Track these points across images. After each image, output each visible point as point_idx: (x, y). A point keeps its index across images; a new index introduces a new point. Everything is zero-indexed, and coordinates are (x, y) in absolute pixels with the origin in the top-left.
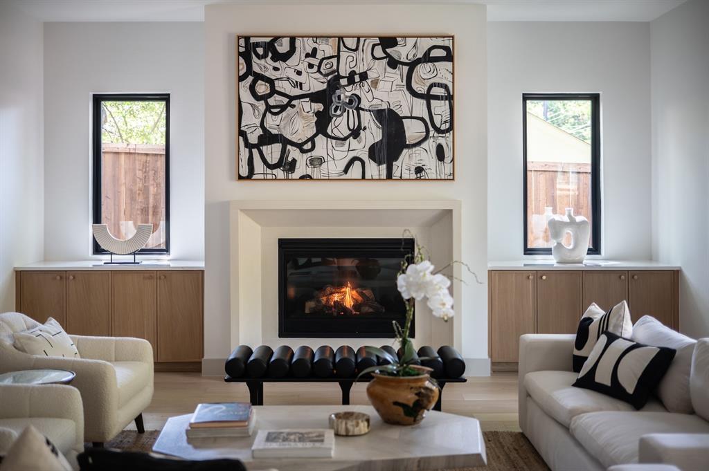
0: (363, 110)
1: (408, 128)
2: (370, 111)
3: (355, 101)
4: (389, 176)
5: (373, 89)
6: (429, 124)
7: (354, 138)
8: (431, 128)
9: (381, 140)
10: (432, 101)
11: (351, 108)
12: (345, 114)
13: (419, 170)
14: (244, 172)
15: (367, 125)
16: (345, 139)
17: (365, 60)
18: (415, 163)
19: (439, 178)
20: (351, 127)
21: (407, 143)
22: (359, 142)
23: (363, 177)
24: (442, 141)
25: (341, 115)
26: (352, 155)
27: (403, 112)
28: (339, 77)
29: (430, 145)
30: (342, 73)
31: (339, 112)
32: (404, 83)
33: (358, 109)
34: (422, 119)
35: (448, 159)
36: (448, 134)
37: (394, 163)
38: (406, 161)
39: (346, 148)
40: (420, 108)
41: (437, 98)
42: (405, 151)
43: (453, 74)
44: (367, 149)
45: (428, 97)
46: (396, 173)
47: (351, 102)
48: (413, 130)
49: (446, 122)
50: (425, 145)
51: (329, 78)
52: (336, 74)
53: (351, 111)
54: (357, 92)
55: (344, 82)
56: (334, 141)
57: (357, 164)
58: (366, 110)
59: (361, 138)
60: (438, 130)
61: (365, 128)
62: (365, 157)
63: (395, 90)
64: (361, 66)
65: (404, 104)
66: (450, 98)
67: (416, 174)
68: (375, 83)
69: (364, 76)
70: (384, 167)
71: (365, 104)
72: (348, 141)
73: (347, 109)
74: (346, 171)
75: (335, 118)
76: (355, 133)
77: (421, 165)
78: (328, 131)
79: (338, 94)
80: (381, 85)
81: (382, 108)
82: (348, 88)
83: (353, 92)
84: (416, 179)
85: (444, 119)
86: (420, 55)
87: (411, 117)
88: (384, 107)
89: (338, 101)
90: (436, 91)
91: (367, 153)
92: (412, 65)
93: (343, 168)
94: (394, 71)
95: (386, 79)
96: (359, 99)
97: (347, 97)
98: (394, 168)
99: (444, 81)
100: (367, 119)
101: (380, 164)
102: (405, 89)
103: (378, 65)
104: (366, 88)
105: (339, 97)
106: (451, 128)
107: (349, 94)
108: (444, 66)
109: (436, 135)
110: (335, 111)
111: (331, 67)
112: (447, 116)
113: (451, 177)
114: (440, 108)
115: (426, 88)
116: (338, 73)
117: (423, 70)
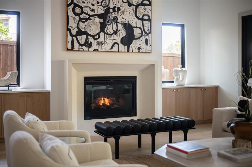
0: (119, 23)
1: (135, 31)
2: (121, 23)
4: (128, 51)
5: (122, 15)
6: (142, 29)
7: (115, 34)
8: (143, 32)
9: (125, 36)
10: (144, 21)
11: (114, 22)
12: (112, 24)
13: (139, 48)
14: (70, 47)
15: (120, 29)
16: (112, 35)
17: (119, 2)
18: (138, 46)
19: (146, 52)
20: (114, 30)
21: (135, 37)
22: (117, 36)
23: (119, 51)
24: (147, 37)
25: (110, 24)
26: (114, 41)
27: (133, 25)
28: (109, 8)
29: (143, 39)
30: (111, 7)
31: (109, 23)
32: (134, 13)
33: (117, 22)
34: (140, 28)
35: (149, 45)
36: (149, 35)
37: (130, 45)
38: (135, 44)
39: (112, 38)
40: (139, 23)
41: (146, 20)
42: (134, 41)
43: (151, 11)
44: (120, 39)
45: (142, 20)
46: (131, 50)
47: (114, 19)
48: (137, 32)
49: (149, 30)
50: (141, 39)
51: (105, 8)
52: (108, 7)
53: (114, 23)
54: (116, 15)
55: (111, 11)
56: (107, 35)
57: (116, 45)
58: (120, 23)
59: (118, 35)
60: (146, 33)
61: (119, 31)
62: (119, 43)
63: (131, 16)
64: (118, 4)
65: (134, 22)
66: (150, 20)
67: (138, 50)
68: (123, 12)
69: (119, 9)
70: (126, 47)
71: (119, 21)
72: (113, 35)
73: (112, 22)
74: (112, 48)
75: (107, 26)
76: (116, 32)
77: (140, 47)
78: (105, 31)
79: (109, 16)
80: (125, 13)
81: (126, 23)
82: (113, 13)
83: (115, 15)
84: (138, 52)
85: (148, 29)
86: (140, 3)
87: (136, 27)
88: (127, 22)
89: (109, 18)
90: (145, 17)
91: (120, 41)
92: (137, 6)
93: (111, 47)
94: (130, 8)
95: (128, 11)
96: (117, 18)
97: (112, 17)
98: (130, 47)
99: (148, 14)
100: (120, 27)
101: (125, 45)
102: (134, 16)
103: (124, 5)
104: (120, 14)
105: (109, 17)
106: (150, 32)
107: (113, 16)
108: (148, 7)
109: (145, 35)
110: (108, 22)
111: (106, 4)
112: (149, 28)
113: (150, 52)
114: (147, 24)
115: (142, 16)
116: (109, 7)
117: (141, 8)
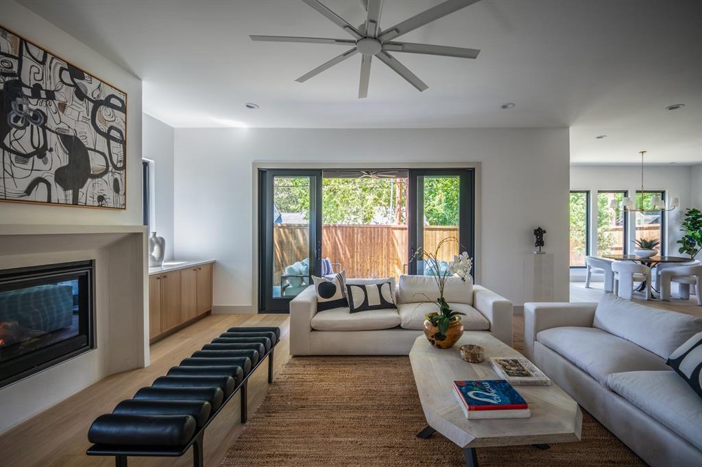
0: (50, 130)
1: (92, 159)
2: (57, 133)
3: (39, 118)
4: (75, 203)
5: (61, 113)
6: (108, 158)
7: (40, 157)
8: (110, 164)
9: (68, 165)
10: (111, 141)
11: (36, 124)
12: (28, 128)
13: (101, 198)
15: (53, 146)
16: (28, 156)
17: (52, 78)
18: (97, 193)
19: (115, 206)
20: (36, 145)
21: (92, 173)
22: (45, 163)
23: (49, 201)
24: (117, 176)
25: (23, 128)
26: (35, 175)
27: (89, 144)
28: (20, 84)
29: (109, 178)
30: (25, 80)
31: (20, 123)
32: (90, 117)
33: (44, 128)
34: (103, 154)
35: (122, 192)
36: (122, 172)
37: (80, 190)
38: (90, 189)
39: (29, 166)
40: (101, 144)
41: (115, 139)
42: (89, 180)
43: (126, 124)
44: (53, 171)
45: (107, 136)
46: (82, 200)
47: (35, 117)
48: (97, 162)
49: (120, 161)
50: (105, 177)
51: (7, 79)
52: (17, 78)
53: (35, 127)
54: (43, 109)
55: (27, 92)
56: (13, 156)
57: (42, 186)
58: (53, 131)
59: (47, 159)
60: (115, 167)
61: (51, 150)
62: (52, 180)
63: (82, 121)
64: (48, 83)
65: (89, 137)
66: (123, 142)
67: (99, 202)
68: (63, 107)
69: (51, 95)
70: (70, 192)
71: (51, 124)
72: (31, 159)
73: (31, 123)
74: (28, 191)
75: (14, 129)
76: (41, 152)
77: (102, 194)
78: (5, 142)
79: (19, 103)
80: (68, 110)
81: (70, 134)
82: (34, 101)
83: (38, 107)
84: (98, 206)
85: (119, 159)
86: (103, 98)
87: (95, 150)
88: (71, 133)
89: (18, 109)
90: (114, 133)
91: (54, 176)
92: (97, 104)
93: (25, 188)
94: (81, 103)
95: (73, 107)
96: (46, 118)
97: (30, 110)
98: (80, 194)
99: (120, 128)
100: (53, 140)
101: (65, 189)
102: (90, 122)
103: (66, 90)
104: (53, 108)
105: (21, 107)
106: (124, 167)
107: (34, 108)
108: (118, 113)
109: (114, 170)
110: (17, 119)
111: (9, 68)
112: (121, 158)
113: (124, 207)
114: (116, 148)
115: (107, 129)
116: (20, 78)
117: (104, 112)
